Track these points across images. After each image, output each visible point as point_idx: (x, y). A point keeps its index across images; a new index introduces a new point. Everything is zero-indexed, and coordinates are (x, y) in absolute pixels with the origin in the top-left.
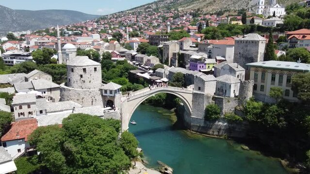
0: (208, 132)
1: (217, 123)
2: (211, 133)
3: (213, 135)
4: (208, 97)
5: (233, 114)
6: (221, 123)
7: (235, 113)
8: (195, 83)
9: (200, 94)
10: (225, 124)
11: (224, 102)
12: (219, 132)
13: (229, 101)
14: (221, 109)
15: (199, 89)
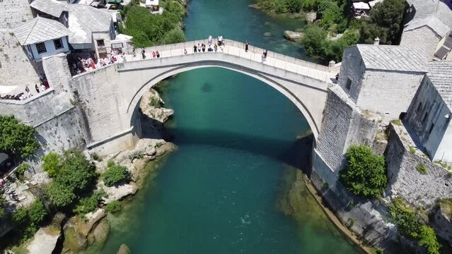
0: (341, 214)
1: (366, 206)
2: (345, 219)
3: (349, 228)
4: (364, 124)
5: (424, 215)
6: (377, 215)
7: (431, 216)
8: (344, 61)
9: (344, 104)
10: (390, 225)
11: (403, 165)
12: (365, 232)
13: (422, 170)
14: (390, 178)
15: (348, 86)
